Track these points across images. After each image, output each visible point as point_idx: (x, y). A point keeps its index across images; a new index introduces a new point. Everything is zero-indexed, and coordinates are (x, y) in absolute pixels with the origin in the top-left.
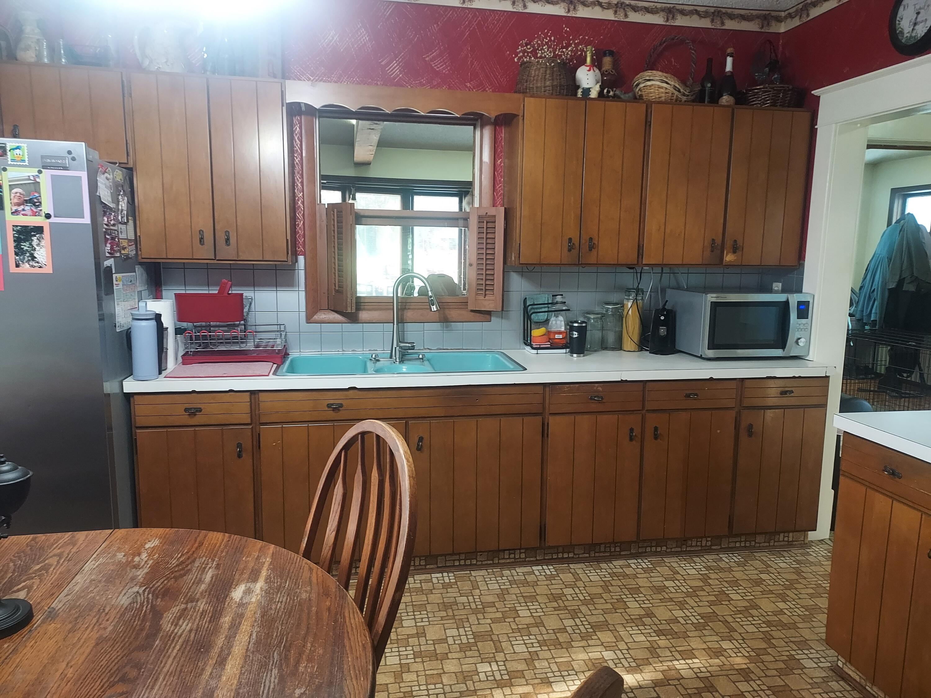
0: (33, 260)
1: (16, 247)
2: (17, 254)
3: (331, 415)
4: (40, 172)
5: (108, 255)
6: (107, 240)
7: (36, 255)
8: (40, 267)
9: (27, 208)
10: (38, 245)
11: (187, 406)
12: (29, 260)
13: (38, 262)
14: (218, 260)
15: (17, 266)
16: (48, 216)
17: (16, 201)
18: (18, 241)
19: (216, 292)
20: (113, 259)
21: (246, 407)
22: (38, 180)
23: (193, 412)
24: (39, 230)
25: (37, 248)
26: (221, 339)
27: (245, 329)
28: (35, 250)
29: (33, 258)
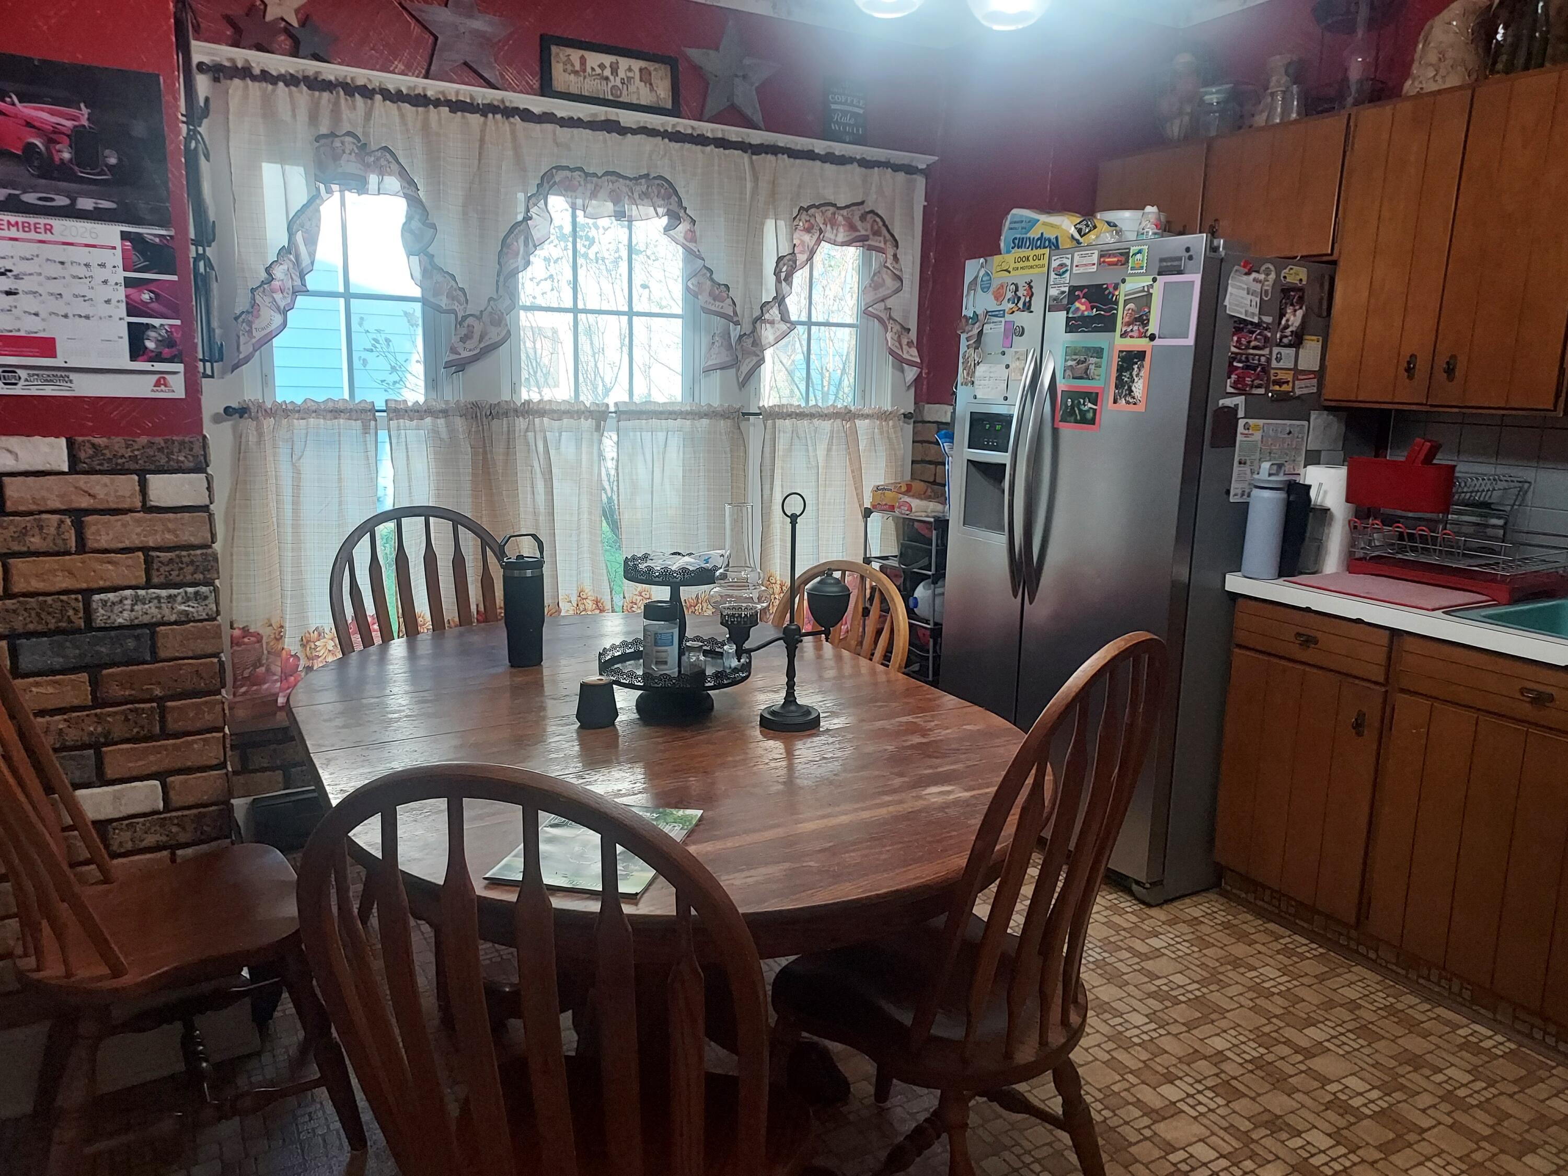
0: (1130, 394)
1: (1117, 378)
2: (1117, 387)
3: (1526, 710)
4: (1154, 280)
5: (1230, 390)
6: (1232, 369)
7: (1133, 388)
8: (1135, 404)
9: (1136, 328)
10: (1137, 375)
11: (1301, 630)
12: (1126, 395)
13: (1134, 398)
14: (1431, 406)
15: (1115, 402)
16: (1152, 338)
17: (1127, 319)
18: (1120, 370)
19: (1403, 459)
20: (1243, 397)
21: (1380, 656)
22: (1151, 291)
23: (1308, 641)
24: (1141, 355)
25: (1136, 379)
26: (1452, 547)
27: (1504, 535)
28: (1133, 381)
29: (1131, 391)
